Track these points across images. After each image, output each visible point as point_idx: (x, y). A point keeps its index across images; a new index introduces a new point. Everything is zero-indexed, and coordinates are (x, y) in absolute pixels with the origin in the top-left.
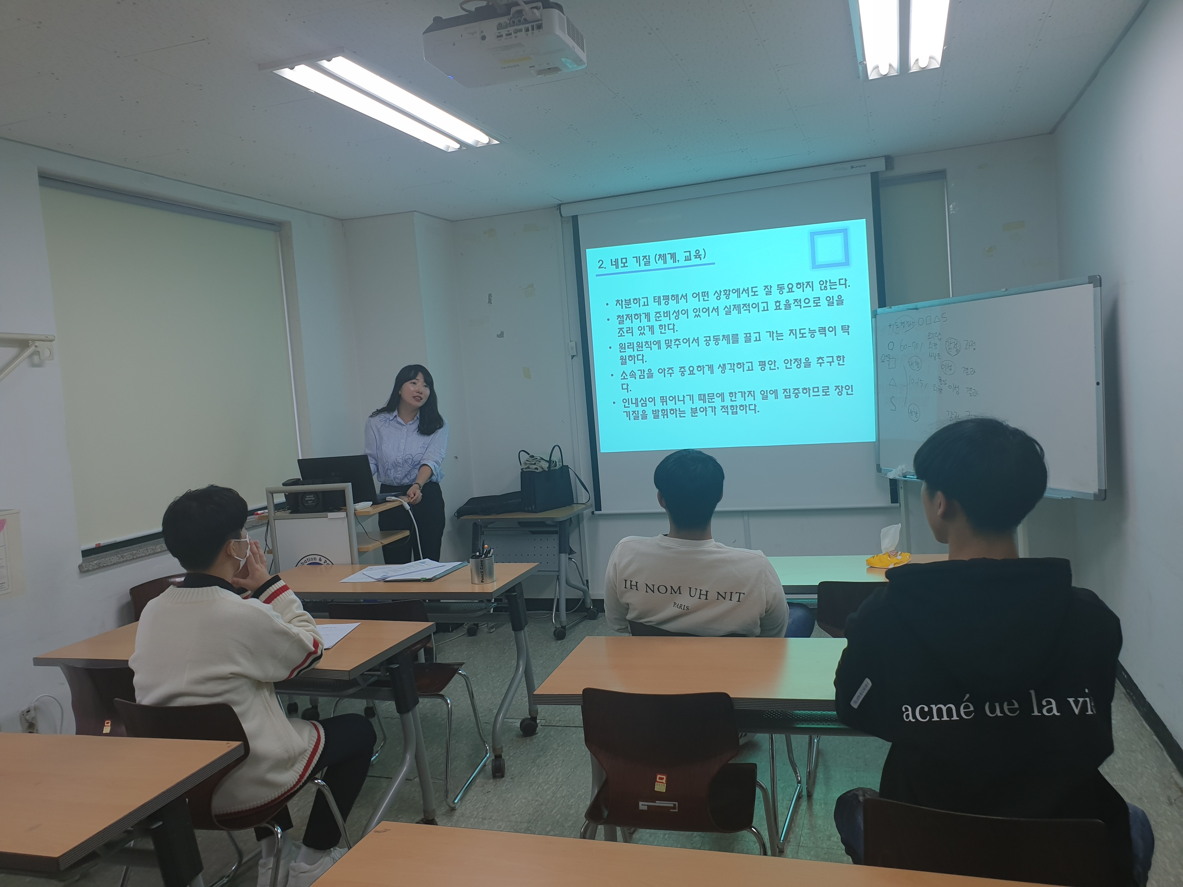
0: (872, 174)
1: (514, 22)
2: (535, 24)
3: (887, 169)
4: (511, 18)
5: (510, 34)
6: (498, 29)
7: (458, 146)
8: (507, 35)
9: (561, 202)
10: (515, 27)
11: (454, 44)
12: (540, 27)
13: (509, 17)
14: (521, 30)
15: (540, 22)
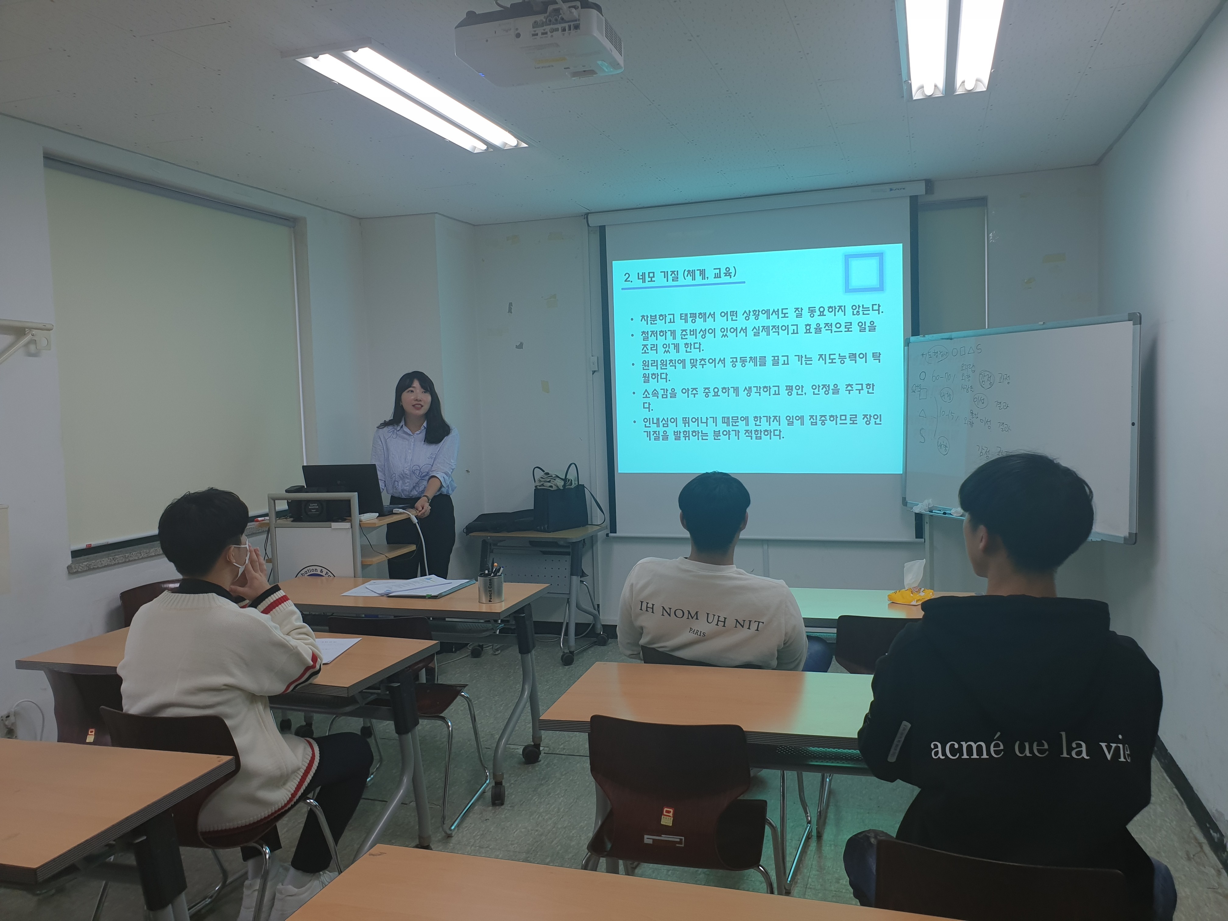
0: (911, 197)
1: (550, 21)
2: (572, 24)
3: (926, 193)
4: (548, 17)
5: (546, 33)
6: (533, 27)
7: (484, 147)
8: (543, 34)
9: (589, 211)
10: (552, 26)
11: (487, 41)
12: (577, 27)
13: (546, 15)
14: (557, 30)
15: (578, 22)
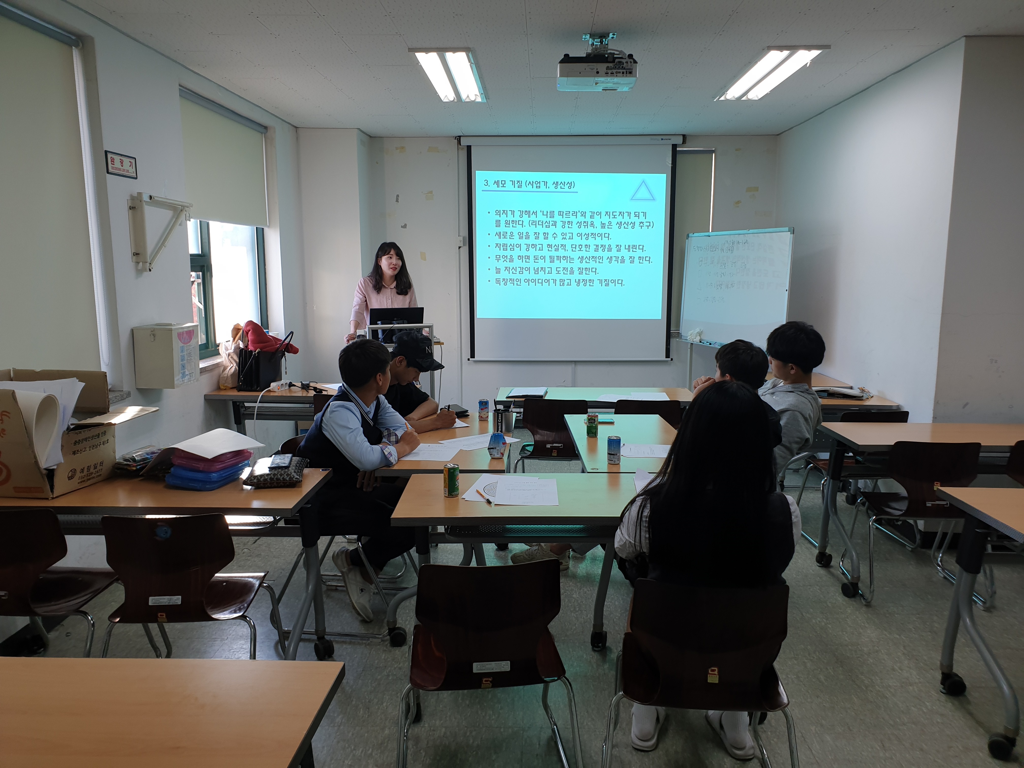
0: (672, 145)
1: (616, 67)
2: (628, 70)
4: (615, 65)
5: (613, 73)
6: (606, 69)
8: (611, 73)
9: (461, 135)
10: (617, 70)
11: (580, 73)
12: (630, 73)
13: (614, 64)
14: (620, 72)
15: (631, 70)
